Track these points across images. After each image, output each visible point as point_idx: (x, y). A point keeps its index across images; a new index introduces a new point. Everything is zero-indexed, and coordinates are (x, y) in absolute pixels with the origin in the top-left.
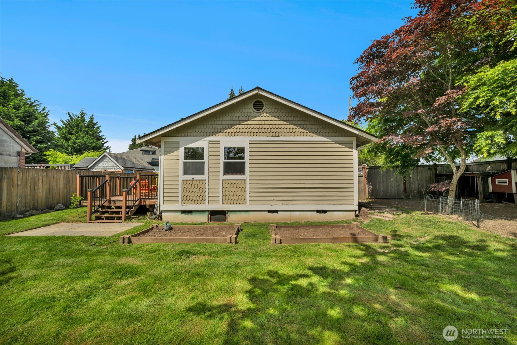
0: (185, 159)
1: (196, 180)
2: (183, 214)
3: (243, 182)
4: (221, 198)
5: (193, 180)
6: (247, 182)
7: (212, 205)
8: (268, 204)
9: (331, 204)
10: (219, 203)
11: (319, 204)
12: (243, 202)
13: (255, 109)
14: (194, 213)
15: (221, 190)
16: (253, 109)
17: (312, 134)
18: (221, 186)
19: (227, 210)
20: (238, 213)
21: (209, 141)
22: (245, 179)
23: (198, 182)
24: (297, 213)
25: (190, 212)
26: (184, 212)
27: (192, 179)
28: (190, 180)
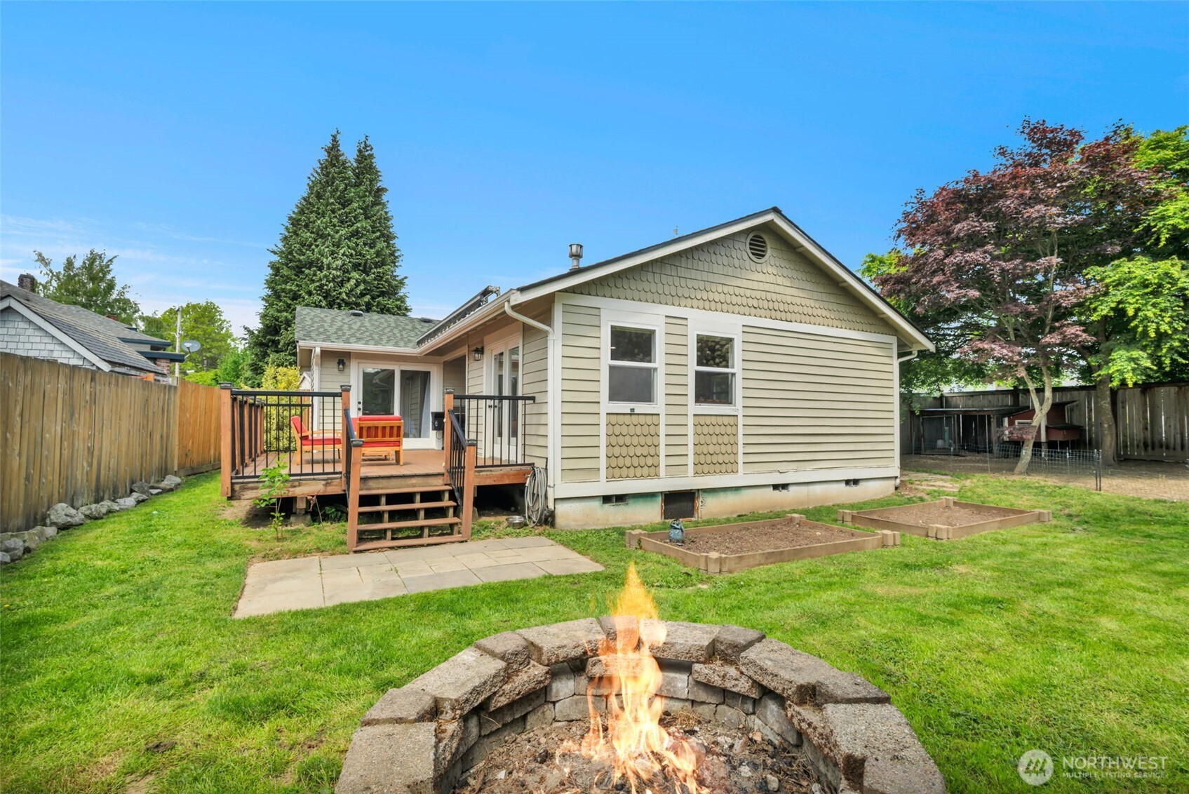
0: (613, 358)
1: (638, 414)
2: (607, 506)
3: (731, 420)
4: (691, 460)
5: (632, 413)
6: (741, 421)
7: (672, 476)
8: (774, 471)
9: (866, 467)
10: (686, 472)
11: (850, 468)
12: (731, 467)
13: (753, 254)
14: (631, 501)
15: (691, 440)
16: (749, 252)
17: (839, 324)
18: (690, 430)
19: (698, 490)
20: (722, 495)
21: (666, 316)
22: (736, 414)
23: (642, 419)
24: (818, 488)
25: (621, 498)
26: (607, 499)
27: (629, 412)
28: (624, 414)
